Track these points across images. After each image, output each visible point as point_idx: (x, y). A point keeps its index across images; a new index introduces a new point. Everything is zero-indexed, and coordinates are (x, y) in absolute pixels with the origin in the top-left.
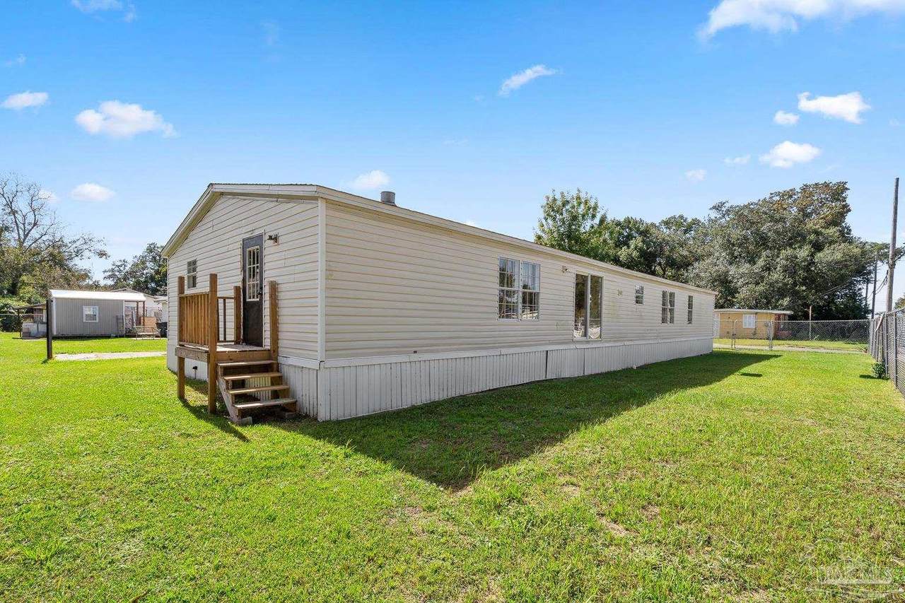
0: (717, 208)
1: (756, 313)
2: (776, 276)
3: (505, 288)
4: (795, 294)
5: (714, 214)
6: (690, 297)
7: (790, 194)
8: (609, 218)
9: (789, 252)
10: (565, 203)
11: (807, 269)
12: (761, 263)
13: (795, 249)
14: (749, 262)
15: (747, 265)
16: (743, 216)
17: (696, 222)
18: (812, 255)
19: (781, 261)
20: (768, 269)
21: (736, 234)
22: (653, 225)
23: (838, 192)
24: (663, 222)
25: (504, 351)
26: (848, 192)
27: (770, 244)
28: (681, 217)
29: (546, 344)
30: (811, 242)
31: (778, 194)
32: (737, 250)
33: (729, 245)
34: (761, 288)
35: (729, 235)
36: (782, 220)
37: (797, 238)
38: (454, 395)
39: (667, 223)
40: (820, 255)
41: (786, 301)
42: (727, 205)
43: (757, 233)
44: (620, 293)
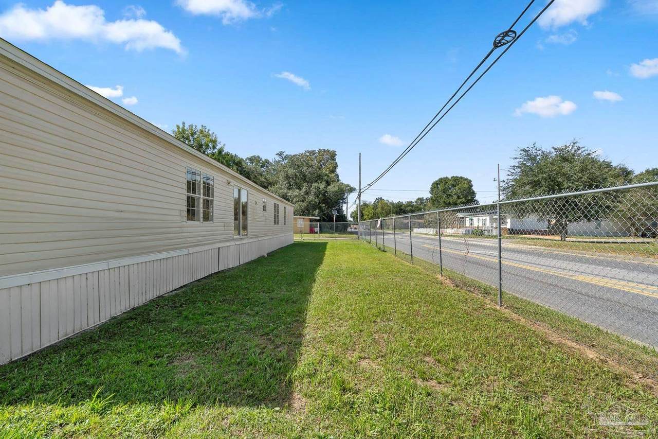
0: (280, 154)
1: (304, 219)
2: (311, 197)
3: (191, 195)
4: (320, 208)
5: (278, 158)
6: (285, 208)
7: (313, 153)
8: (226, 150)
9: (316, 184)
10: (193, 134)
11: (324, 195)
12: (304, 189)
13: (319, 183)
14: (298, 189)
15: (298, 190)
16: (294, 161)
17: (267, 161)
18: (326, 187)
19: (313, 190)
20: (307, 193)
21: (291, 171)
22: (242, 159)
23: (333, 155)
24: (248, 158)
25: (192, 250)
26: (336, 156)
27: (307, 180)
28: (259, 157)
29: (218, 242)
30: (325, 180)
31: (308, 152)
32: (292, 182)
33: (287, 177)
34: (305, 204)
35: (287, 171)
36: (312, 166)
37: (319, 178)
38: (151, 298)
39: (251, 160)
40: (329, 187)
41: (316, 212)
42: (285, 154)
43: (301, 173)
44: (256, 203)
